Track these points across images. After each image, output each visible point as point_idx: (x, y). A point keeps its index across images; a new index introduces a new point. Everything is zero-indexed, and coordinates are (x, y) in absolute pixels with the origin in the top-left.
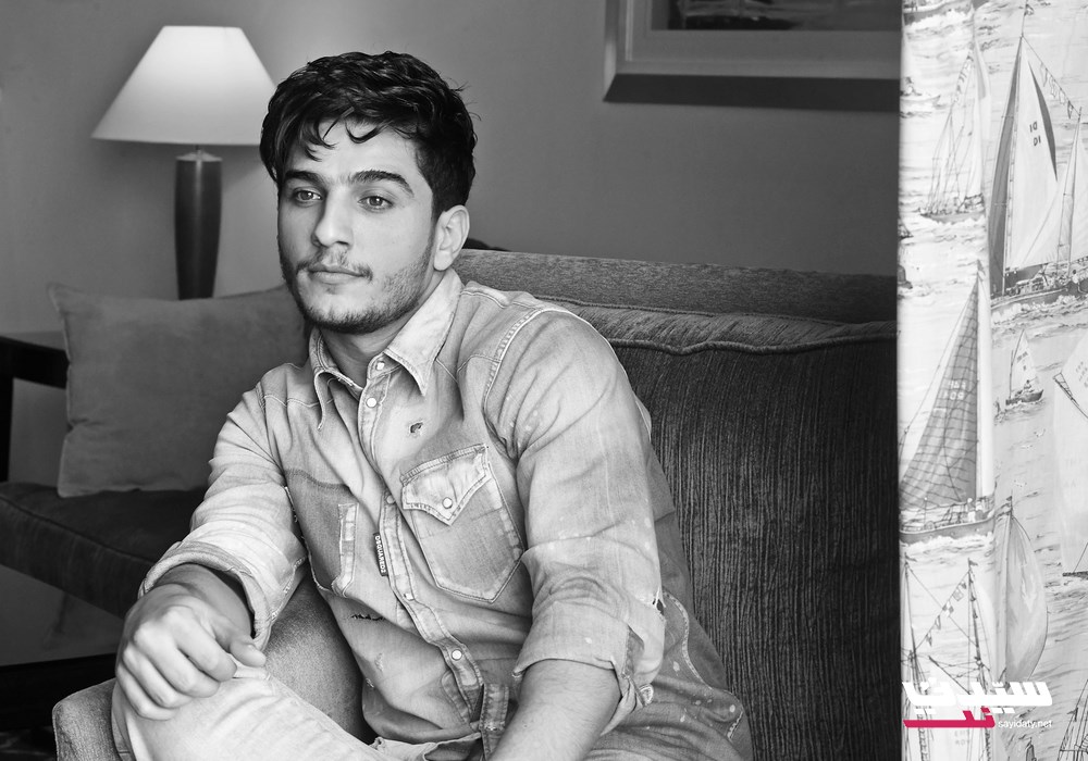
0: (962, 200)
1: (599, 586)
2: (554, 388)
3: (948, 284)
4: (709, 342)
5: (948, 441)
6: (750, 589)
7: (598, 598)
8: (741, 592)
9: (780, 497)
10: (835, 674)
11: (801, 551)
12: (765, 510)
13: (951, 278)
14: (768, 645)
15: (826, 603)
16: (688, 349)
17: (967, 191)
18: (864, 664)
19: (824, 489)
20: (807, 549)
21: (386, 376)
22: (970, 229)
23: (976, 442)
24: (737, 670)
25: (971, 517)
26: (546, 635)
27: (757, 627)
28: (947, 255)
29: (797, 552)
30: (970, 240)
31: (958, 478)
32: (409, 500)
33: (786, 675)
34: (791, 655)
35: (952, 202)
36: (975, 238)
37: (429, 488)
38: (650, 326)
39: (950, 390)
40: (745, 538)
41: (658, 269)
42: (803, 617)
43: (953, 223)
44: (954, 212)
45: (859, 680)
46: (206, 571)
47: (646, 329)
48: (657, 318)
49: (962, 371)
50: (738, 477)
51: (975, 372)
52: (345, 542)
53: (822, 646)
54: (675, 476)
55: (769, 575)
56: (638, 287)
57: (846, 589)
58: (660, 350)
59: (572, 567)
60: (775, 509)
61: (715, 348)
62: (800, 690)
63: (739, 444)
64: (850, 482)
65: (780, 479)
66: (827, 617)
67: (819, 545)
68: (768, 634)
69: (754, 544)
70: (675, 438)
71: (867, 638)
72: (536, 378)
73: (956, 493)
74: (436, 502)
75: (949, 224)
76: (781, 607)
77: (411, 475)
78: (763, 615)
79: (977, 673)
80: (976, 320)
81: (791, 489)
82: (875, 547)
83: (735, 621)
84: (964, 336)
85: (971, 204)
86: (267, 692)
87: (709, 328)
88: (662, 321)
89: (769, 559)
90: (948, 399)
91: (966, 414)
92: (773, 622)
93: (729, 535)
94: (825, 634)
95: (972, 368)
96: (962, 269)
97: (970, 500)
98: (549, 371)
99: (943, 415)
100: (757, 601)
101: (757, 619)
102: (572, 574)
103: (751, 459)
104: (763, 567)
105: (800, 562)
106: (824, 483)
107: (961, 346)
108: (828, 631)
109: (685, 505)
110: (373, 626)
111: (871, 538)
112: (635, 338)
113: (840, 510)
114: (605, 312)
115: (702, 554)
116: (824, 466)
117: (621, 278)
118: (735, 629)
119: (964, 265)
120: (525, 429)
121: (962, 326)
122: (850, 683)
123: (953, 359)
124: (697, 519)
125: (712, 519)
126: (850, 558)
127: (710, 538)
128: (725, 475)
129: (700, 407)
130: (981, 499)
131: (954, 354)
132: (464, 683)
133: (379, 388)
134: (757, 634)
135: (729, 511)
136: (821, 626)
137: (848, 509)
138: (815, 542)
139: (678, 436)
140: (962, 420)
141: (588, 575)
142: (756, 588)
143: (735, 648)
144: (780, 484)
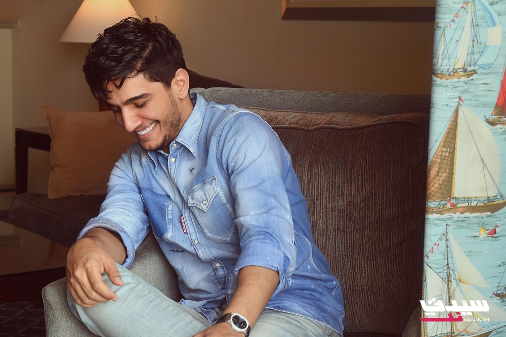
0: (452, 70)
1: (271, 235)
2: (243, 146)
3: (443, 106)
4: (322, 125)
5: (440, 173)
6: (341, 232)
7: (271, 240)
8: (337, 233)
9: (353, 192)
10: (379, 267)
11: (363, 214)
12: (347, 198)
13: (445, 103)
14: (350, 256)
15: (374, 236)
16: (312, 128)
17: (454, 66)
18: (391, 263)
19: (372, 187)
20: (365, 213)
21: (178, 149)
22: (455, 82)
23: (453, 174)
24: (336, 266)
25: (449, 206)
26: (250, 255)
27: (345, 248)
28: (443, 93)
29: (361, 216)
30: (456, 87)
31: (444, 189)
32: (191, 202)
33: (358, 268)
34: (359, 259)
35: (446, 70)
36: (458, 86)
37: (197, 197)
38: (296, 119)
39: (442, 152)
40: (338, 210)
41: (300, 94)
42: (364, 243)
43: (447, 80)
44: (447, 75)
45: (389, 269)
46: (104, 230)
47: (294, 120)
48: (299, 115)
49: (448, 143)
50: (335, 183)
51: (454, 144)
52: (168, 219)
53: (373, 255)
54: (308, 183)
55: (349, 225)
56: (292, 102)
57: (382, 230)
58: (300, 129)
59: (258, 227)
60: (351, 197)
61: (324, 128)
62: (364, 274)
63: (335, 169)
64: (383, 184)
65: (353, 184)
66: (375, 243)
67: (370, 211)
68: (349, 250)
69: (342, 212)
70: (307, 167)
71: (392, 251)
72: (235, 142)
73: (443, 196)
74: (200, 203)
75: (444, 80)
76: (355, 239)
77: (190, 191)
78: (347, 243)
79: (446, 271)
80: (457, 122)
81: (358, 188)
82: (394, 212)
83: (335, 245)
84: (450, 129)
85: (457, 72)
86: (132, 281)
87: (321, 119)
88: (301, 117)
89: (349, 218)
90: (441, 155)
91: (449, 162)
92: (351, 245)
93: (332, 208)
94: (374, 250)
95: (453, 142)
96: (451, 100)
97: (448, 198)
98: (240, 139)
99: (438, 162)
100: (344, 237)
101: (345, 244)
102: (258, 229)
103: (340, 175)
104: (347, 222)
105: (363, 219)
106: (372, 185)
107: (448, 133)
108: (375, 248)
109: (312, 196)
110: (179, 254)
111: (393, 208)
112: (290, 124)
113: (379, 197)
114: (277, 113)
115: (321, 217)
116: (372, 177)
117: (285, 98)
118: (335, 248)
119: (452, 98)
120: (232, 165)
121: (449, 124)
122: (385, 271)
123: (444, 138)
124: (318, 202)
125: (324, 202)
126: (384, 217)
127: (324, 210)
128: (329, 182)
129: (318, 153)
130: (453, 198)
131: (445, 136)
132: (219, 273)
133: (176, 154)
134: (345, 251)
135: (332, 198)
136: (372, 247)
137: (383, 196)
138: (369, 211)
139: (309, 166)
140: (447, 164)
141: (266, 230)
142: (344, 231)
143: (336, 258)
144: (353, 186)
